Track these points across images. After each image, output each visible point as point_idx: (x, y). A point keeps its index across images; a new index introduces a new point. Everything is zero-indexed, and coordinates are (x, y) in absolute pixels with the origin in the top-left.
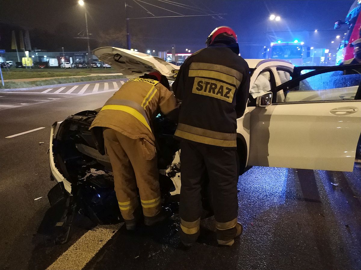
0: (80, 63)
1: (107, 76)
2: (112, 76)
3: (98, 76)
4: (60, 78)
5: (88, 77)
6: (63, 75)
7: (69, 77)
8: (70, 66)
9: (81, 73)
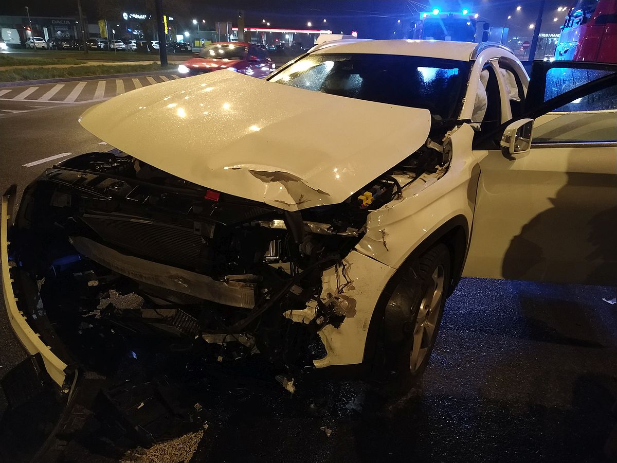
0: (64, 40)
1: (120, 66)
2: (131, 66)
3: (103, 65)
4: (26, 67)
5: (82, 66)
6: (32, 62)
7: (43, 67)
8: (45, 45)
9: (69, 60)
